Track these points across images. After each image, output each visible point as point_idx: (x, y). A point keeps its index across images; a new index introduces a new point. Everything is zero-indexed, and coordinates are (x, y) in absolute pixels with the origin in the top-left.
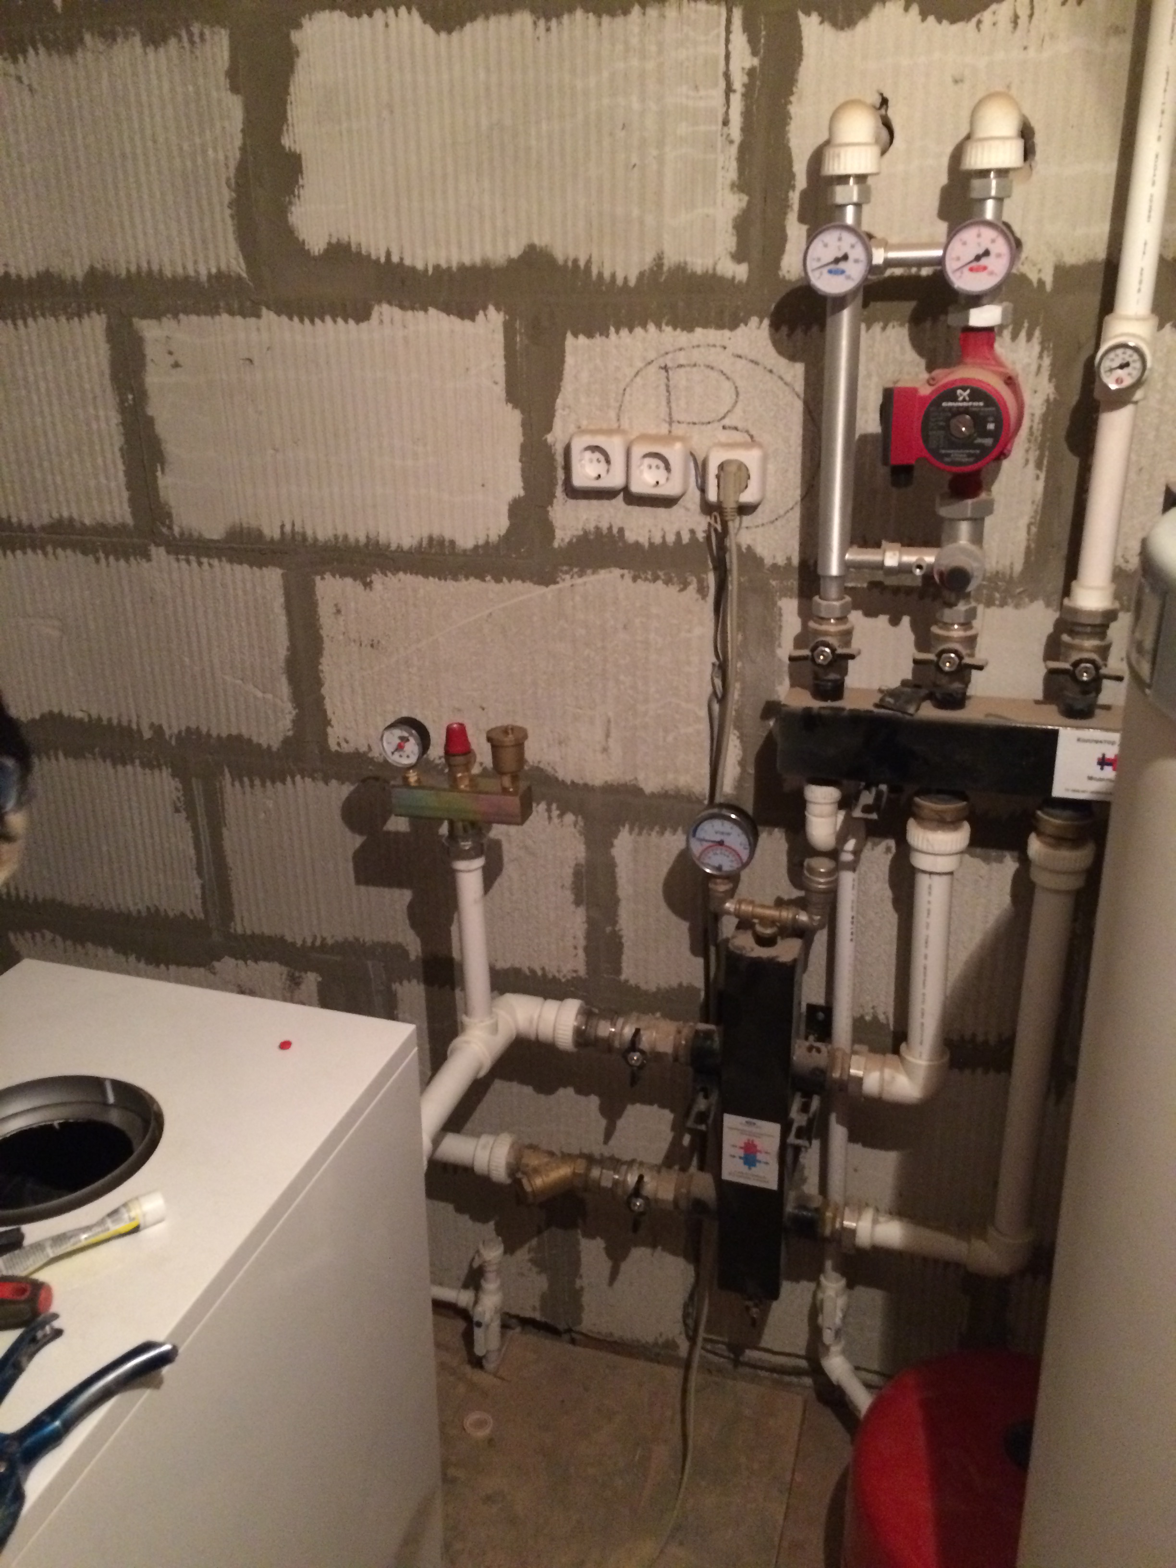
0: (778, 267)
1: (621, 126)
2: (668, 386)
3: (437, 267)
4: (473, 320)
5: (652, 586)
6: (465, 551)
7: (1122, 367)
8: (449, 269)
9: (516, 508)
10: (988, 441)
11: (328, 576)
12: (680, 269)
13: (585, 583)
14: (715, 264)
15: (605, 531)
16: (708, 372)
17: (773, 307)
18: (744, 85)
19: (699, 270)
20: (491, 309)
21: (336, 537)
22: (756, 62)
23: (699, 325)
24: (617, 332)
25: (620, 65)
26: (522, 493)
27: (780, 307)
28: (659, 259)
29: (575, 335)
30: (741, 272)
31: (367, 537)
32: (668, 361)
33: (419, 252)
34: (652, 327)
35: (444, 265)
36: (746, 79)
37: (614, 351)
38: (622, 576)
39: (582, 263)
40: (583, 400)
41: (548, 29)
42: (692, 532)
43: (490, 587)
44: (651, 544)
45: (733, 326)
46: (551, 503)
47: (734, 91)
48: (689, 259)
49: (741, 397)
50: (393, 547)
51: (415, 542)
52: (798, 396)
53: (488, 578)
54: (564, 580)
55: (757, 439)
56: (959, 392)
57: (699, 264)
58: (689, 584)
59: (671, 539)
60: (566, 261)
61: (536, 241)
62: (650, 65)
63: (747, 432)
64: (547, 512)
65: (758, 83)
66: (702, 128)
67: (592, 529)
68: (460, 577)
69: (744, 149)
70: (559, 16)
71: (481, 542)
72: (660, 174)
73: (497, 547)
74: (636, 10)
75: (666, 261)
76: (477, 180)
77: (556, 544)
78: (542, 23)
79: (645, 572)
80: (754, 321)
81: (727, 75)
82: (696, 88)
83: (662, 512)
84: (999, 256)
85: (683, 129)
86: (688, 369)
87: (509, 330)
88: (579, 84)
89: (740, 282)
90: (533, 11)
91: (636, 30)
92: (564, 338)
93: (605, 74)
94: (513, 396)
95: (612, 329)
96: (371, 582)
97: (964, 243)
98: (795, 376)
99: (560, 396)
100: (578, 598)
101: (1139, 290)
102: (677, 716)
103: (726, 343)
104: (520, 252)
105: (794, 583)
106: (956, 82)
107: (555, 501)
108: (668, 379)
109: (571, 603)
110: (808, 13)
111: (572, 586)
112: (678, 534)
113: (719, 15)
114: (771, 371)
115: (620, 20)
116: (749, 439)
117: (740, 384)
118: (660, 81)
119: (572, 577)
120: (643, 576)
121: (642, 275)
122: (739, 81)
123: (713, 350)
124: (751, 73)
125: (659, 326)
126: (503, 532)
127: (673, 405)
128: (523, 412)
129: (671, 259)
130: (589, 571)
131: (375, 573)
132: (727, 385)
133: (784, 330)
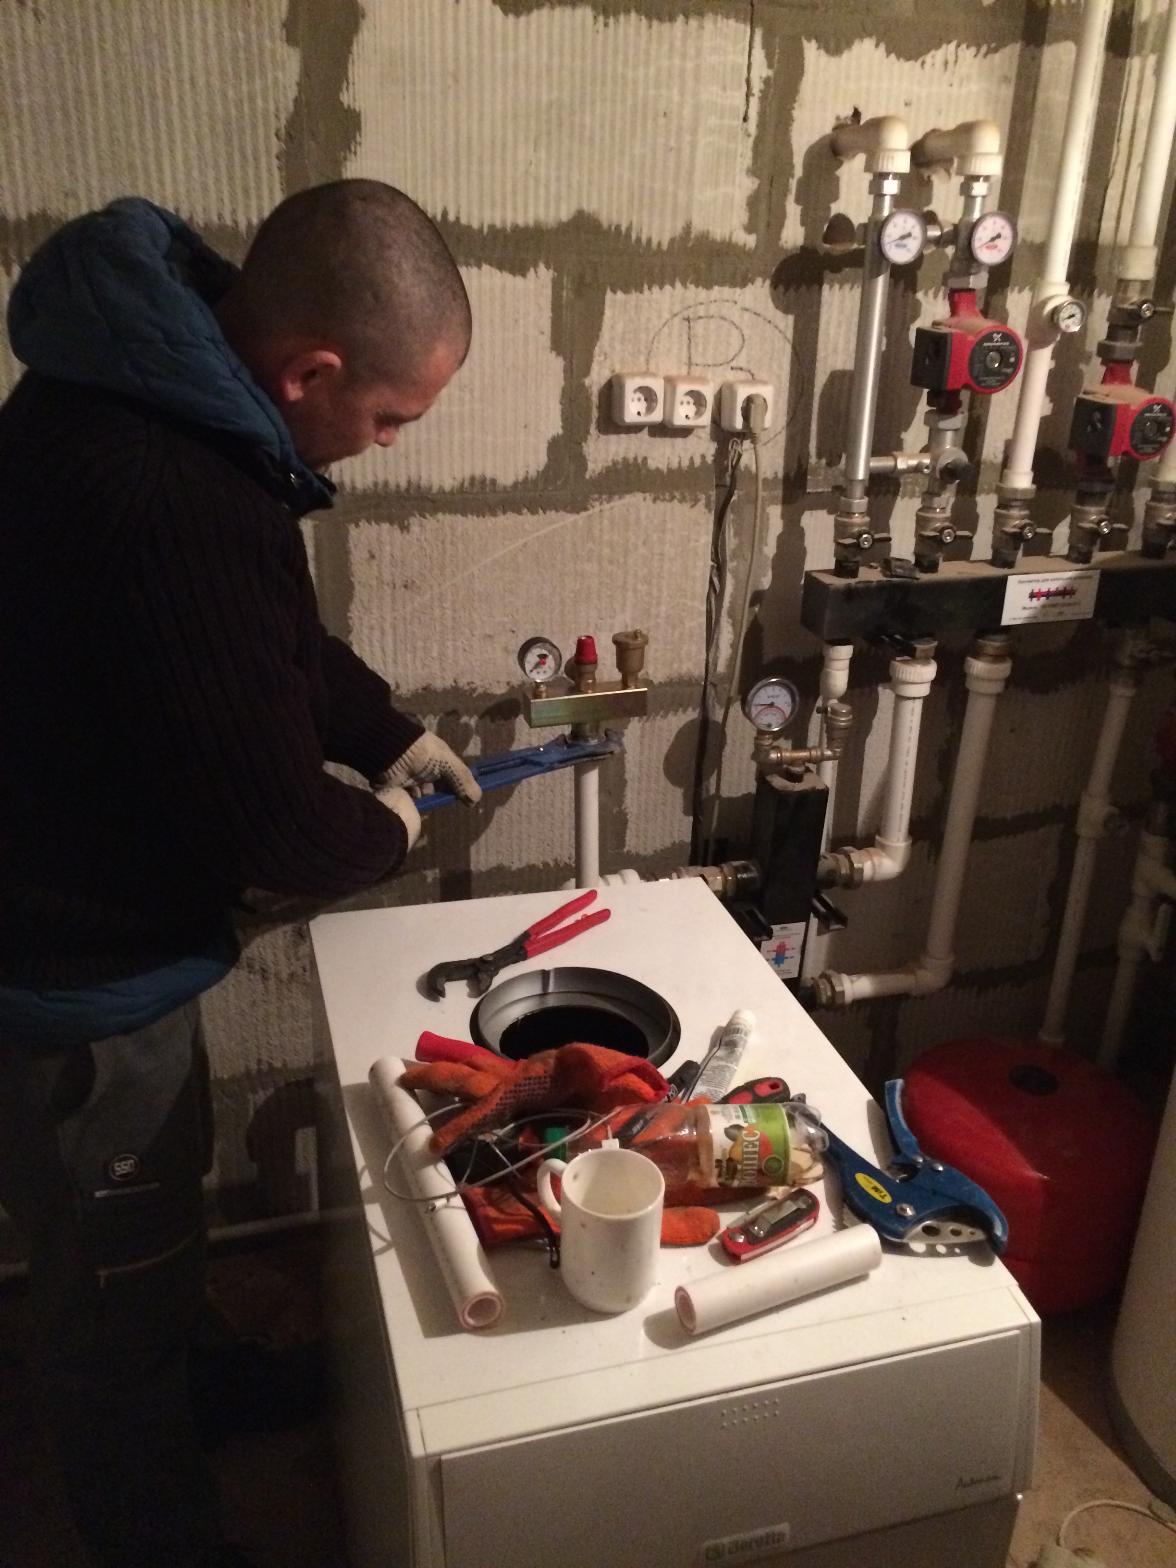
0: (779, 238)
1: (662, 114)
2: (689, 334)
3: (492, 227)
4: (524, 275)
5: (669, 505)
6: (505, 488)
7: (1069, 317)
8: (504, 229)
9: (554, 445)
11: (363, 523)
12: (704, 237)
13: (612, 508)
14: (731, 233)
15: (631, 461)
16: (722, 322)
17: (774, 270)
18: (761, 91)
19: (718, 238)
20: (542, 267)
21: (376, 484)
22: (770, 73)
23: (717, 283)
24: (650, 288)
25: (665, 63)
26: (561, 432)
27: (779, 270)
28: (688, 228)
29: (614, 292)
30: (751, 241)
31: (409, 482)
32: (690, 313)
33: (475, 212)
34: (678, 285)
35: (498, 224)
36: (762, 86)
37: (646, 304)
38: (645, 499)
39: (623, 229)
40: (618, 347)
41: (606, 25)
42: (703, 457)
43: (527, 518)
44: (669, 470)
45: (743, 285)
46: (586, 440)
47: (753, 95)
48: (711, 229)
49: (746, 343)
50: (435, 489)
51: (457, 484)
52: (789, 341)
53: (525, 511)
54: (593, 507)
55: (756, 377)
56: (995, 335)
57: (718, 233)
58: (699, 501)
59: (685, 463)
60: (610, 227)
61: (585, 206)
62: (690, 65)
63: (749, 371)
64: (582, 447)
65: (772, 90)
66: (726, 122)
67: (620, 460)
68: (499, 512)
69: (758, 142)
70: (616, 14)
71: (520, 478)
72: (693, 158)
73: (535, 482)
74: (681, 18)
75: (693, 230)
76: (535, 150)
77: (587, 476)
78: (601, 19)
79: (664, 494)
80: (759, 281)
81: (748, 82)
82: (724, 88)
83: (679, 441)
84: (1006, 238)
85: (713, 120)
86: (706, 320)
87: (557, 285)
88: (630, 75)
89: (750, 249)
90: (595, 7)
91: (679, 35)
92: (604, 293)
93: (652, 70)
94: (557, 345)
95: (646, 286)
96: (409, 524)
98: (787, 326)
99: (598, 344)
100: (605, 522)
101: (1064, 265)
102: (684, 614)
103: (737, 298)
104: (571, 217)
105: (779, 493)
107: (589, 437)
108: (689, 328)
109: (599, 527)
110: (809, 40)
111: (601, 511)
112: (692, 459)
113: (745, 32)
114: (770, 322)
115: (666, 26)
116: (750, 377)
117: (746, 332)
118: (697, 79)
119: (601, 504)
120: (661, 497)
121: (672, 241)
122: (757, 86)
123: (727, 304)
124: (767, 81)
125: (684, 284)
126: (541, 468)
127: (693, 351)
128: (565, 359)
129: (698, 226)
130: (616, 497)
131: (414, 515)
132: (735, 333)
133: (781, 288)
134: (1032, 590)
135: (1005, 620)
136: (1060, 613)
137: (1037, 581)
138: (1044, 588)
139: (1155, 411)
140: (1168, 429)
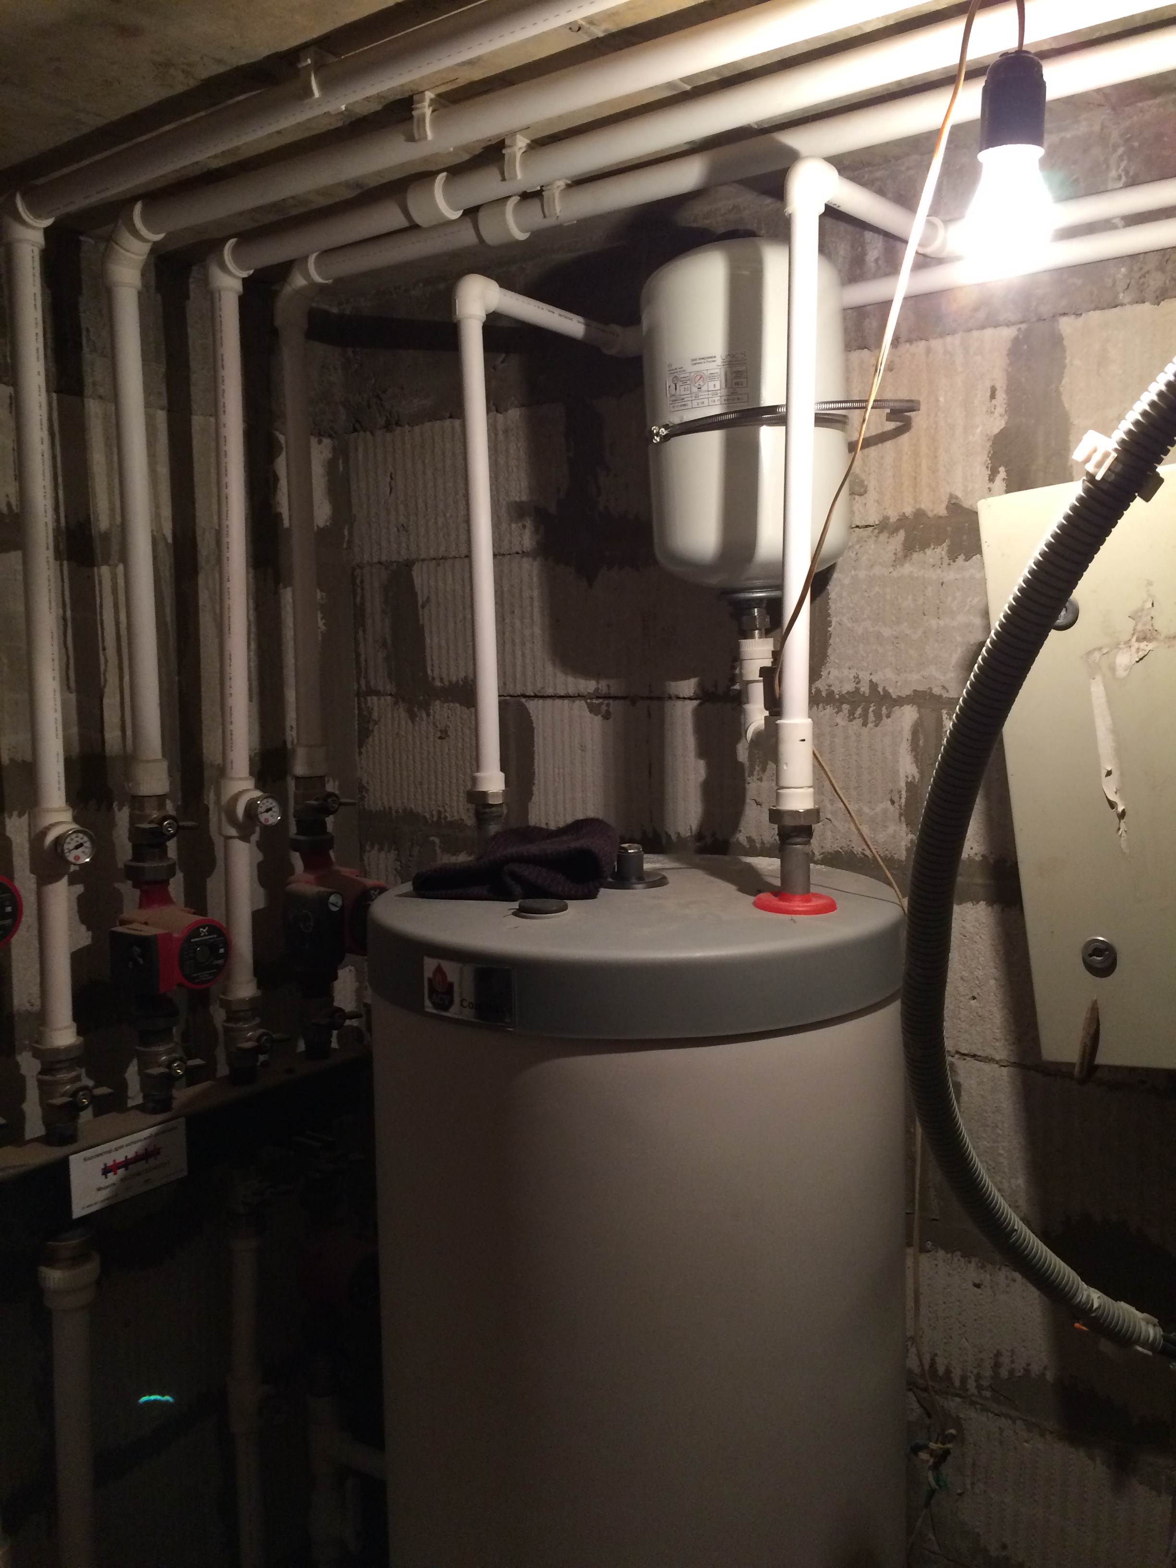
7: (77, 847)
10: (8, 922)
101: (59, 789)
134: (105, 1165)
135: (79, 1210)
136: (146, 1181)
137: (110, 1152)
138: (120, 1157)
139: (202, 934)
140: (222, 951)
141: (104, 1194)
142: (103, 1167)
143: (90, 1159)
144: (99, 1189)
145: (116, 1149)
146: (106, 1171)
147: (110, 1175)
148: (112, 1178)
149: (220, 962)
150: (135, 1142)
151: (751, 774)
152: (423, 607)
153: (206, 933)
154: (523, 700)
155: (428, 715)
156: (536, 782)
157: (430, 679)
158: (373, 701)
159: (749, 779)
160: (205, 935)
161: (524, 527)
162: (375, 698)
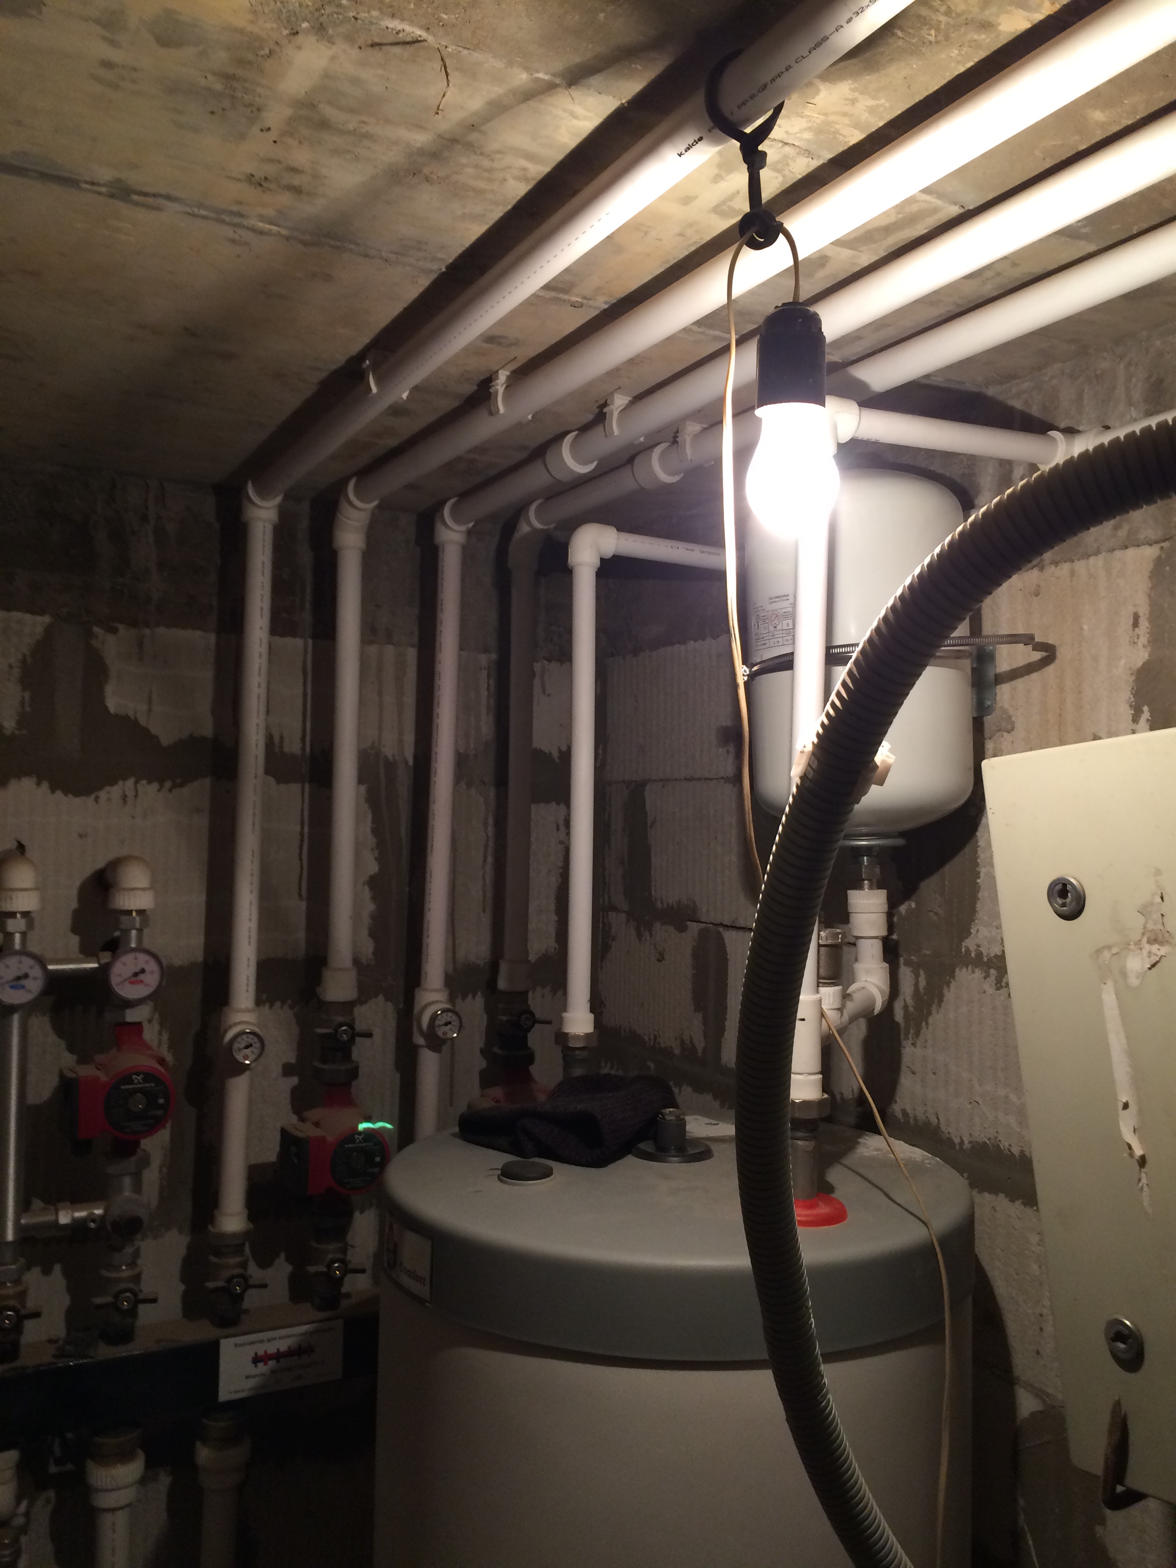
7: (247, 1047)
10: (159, 1113)
56: (134, 1076)
84: (152, 972)
97: (125, 964)
101: (247, 991)
106: (81, 836)
134: (256, 1354)
135: (224, 1395)
136: (298, 1378)
137: (262, 1341)
138: (272, 1349)
139: (358, 1141)
140: (378, 1159)
141: (252, 1383)
142: (254, 1355)
143: (241, 1345)
144: (247, 1377)
145: (269, 1340)
146: (256, 1360)
147: (261, 1365)
148: (262, 1368)
149: (376, 1170)
150: (288, 1337)
151: (907, 1038)
152: (651, 827)
153: (362, 1141)
154: (721, 929)
155: (651, 935)
156: (728, 1017)
157: (653, 899)
158: (613, 916)
159: (904, 1043)
160: (361, 1142)
161: (728, 752)
162: (614, 914)
